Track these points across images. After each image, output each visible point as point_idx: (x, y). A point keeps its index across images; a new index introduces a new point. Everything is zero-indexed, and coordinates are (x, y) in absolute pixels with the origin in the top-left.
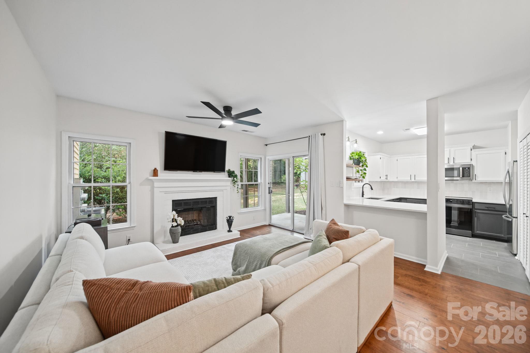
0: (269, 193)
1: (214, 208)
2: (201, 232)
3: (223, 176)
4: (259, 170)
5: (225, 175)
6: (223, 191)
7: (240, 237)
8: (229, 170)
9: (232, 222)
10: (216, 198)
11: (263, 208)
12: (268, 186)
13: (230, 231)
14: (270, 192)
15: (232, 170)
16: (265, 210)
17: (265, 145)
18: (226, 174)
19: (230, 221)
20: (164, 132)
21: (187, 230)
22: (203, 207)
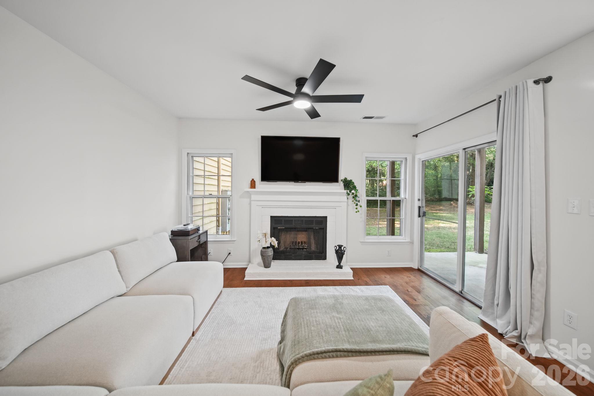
0: (419, 216)
1: (324, 230)
2: (305, 259)
3: (338, 188)
4: (403, 178)
5: (340, 186)
6: (336, 208)
7: (352, 278)
8: (346, 179)
9: (343, 254)
10: (326, 217)
11: (408, 240)
12: (417, 204)
13: (339, 267)
14: (422, 214)
15: (349, 179)
16: (412, 243)
17: (413, 136)
18: (341, 184)
19: (340, 253)
20: (260, 137)
21: (287, 254)
22: (309, 228)
